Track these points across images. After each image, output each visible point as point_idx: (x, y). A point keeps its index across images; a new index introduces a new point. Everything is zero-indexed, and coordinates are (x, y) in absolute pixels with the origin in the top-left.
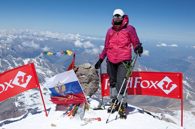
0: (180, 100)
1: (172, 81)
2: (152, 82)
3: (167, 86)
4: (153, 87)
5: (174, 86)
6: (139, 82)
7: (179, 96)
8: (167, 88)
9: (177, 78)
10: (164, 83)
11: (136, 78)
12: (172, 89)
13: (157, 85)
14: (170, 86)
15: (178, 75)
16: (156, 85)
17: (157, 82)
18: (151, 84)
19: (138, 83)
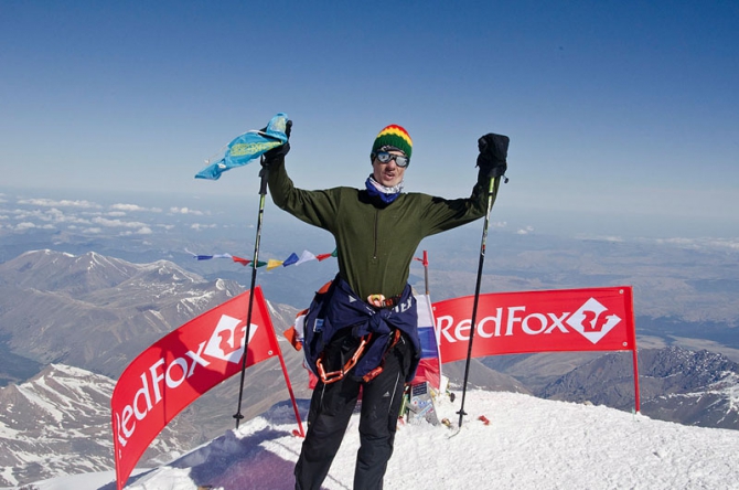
0: (631, 352)
1: (605, 309)
2: (552, 316)
3: (593, 323)
4: (557, 328)
5: (613, 321)
6: (519, 319)
7: (625, 344)
8: (593, 327)
9: (620, 300)
10: (585, 316)
11: (512, 310)
12: (606, 328)
13: (568, 322)
14: (602, 320)
15: (622, 291)
16: (564, 323)
17: (565, 315)
18: (550, 322)
19: (515, 323)
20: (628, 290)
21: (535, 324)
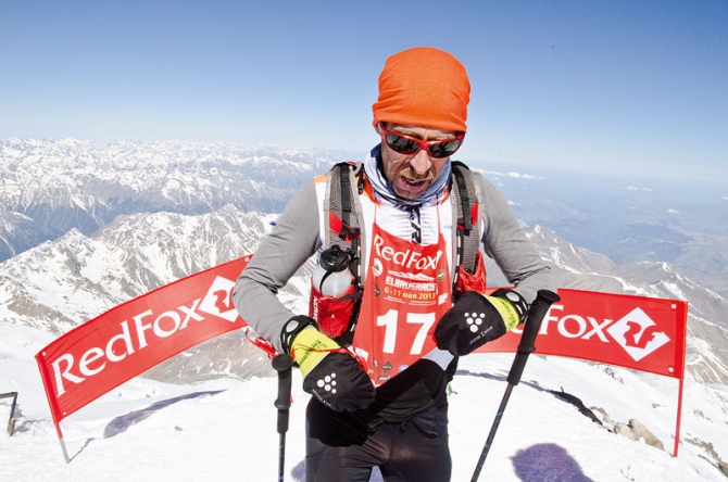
0: (677, 381)
2: (593, 321)
3: (637, 337)
4: (595, 336)
5: (661, 339)
6: (556, 319)
7: (671, 370)
8: (637, 341)
9: (671, 316)
10: (628, 328)
12: (652, 346)
13: (608, 330)
14: (648, 336)
15: (674, 306)
16: (604, 330)
17: (607, 322)
18: (590, 327)
19: (551, 323)
20: (682, 306)
21: (572, 326)
